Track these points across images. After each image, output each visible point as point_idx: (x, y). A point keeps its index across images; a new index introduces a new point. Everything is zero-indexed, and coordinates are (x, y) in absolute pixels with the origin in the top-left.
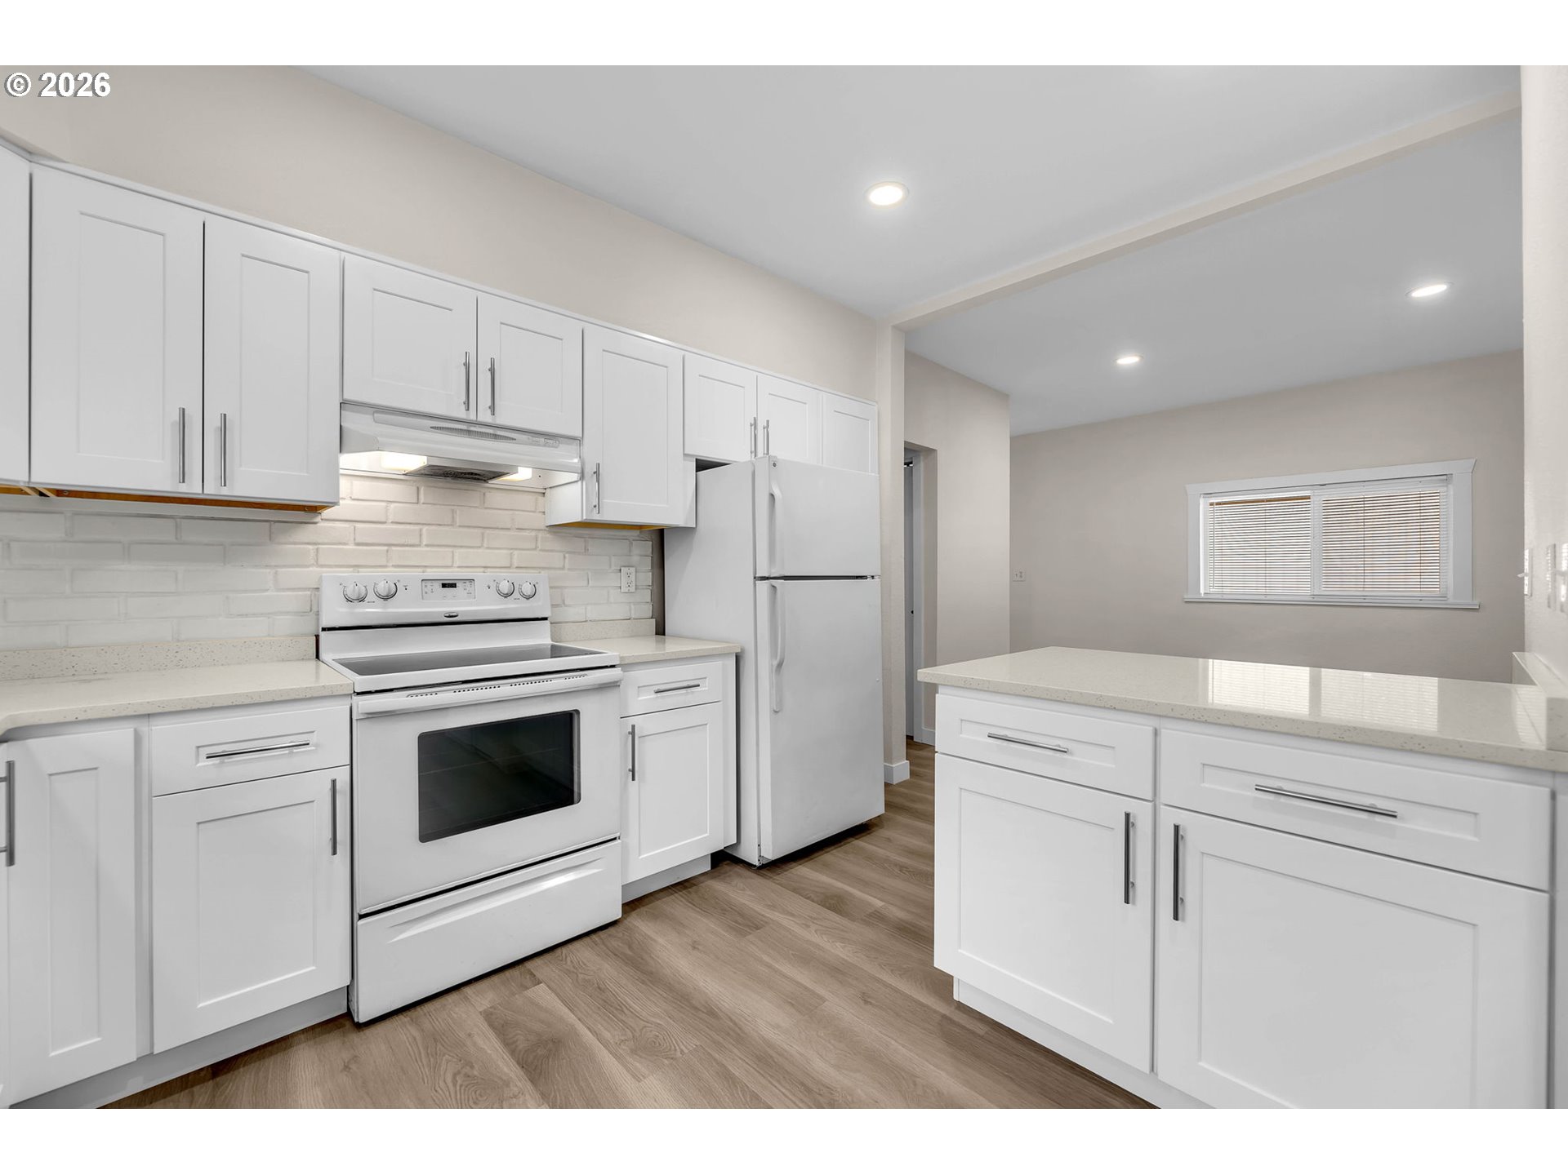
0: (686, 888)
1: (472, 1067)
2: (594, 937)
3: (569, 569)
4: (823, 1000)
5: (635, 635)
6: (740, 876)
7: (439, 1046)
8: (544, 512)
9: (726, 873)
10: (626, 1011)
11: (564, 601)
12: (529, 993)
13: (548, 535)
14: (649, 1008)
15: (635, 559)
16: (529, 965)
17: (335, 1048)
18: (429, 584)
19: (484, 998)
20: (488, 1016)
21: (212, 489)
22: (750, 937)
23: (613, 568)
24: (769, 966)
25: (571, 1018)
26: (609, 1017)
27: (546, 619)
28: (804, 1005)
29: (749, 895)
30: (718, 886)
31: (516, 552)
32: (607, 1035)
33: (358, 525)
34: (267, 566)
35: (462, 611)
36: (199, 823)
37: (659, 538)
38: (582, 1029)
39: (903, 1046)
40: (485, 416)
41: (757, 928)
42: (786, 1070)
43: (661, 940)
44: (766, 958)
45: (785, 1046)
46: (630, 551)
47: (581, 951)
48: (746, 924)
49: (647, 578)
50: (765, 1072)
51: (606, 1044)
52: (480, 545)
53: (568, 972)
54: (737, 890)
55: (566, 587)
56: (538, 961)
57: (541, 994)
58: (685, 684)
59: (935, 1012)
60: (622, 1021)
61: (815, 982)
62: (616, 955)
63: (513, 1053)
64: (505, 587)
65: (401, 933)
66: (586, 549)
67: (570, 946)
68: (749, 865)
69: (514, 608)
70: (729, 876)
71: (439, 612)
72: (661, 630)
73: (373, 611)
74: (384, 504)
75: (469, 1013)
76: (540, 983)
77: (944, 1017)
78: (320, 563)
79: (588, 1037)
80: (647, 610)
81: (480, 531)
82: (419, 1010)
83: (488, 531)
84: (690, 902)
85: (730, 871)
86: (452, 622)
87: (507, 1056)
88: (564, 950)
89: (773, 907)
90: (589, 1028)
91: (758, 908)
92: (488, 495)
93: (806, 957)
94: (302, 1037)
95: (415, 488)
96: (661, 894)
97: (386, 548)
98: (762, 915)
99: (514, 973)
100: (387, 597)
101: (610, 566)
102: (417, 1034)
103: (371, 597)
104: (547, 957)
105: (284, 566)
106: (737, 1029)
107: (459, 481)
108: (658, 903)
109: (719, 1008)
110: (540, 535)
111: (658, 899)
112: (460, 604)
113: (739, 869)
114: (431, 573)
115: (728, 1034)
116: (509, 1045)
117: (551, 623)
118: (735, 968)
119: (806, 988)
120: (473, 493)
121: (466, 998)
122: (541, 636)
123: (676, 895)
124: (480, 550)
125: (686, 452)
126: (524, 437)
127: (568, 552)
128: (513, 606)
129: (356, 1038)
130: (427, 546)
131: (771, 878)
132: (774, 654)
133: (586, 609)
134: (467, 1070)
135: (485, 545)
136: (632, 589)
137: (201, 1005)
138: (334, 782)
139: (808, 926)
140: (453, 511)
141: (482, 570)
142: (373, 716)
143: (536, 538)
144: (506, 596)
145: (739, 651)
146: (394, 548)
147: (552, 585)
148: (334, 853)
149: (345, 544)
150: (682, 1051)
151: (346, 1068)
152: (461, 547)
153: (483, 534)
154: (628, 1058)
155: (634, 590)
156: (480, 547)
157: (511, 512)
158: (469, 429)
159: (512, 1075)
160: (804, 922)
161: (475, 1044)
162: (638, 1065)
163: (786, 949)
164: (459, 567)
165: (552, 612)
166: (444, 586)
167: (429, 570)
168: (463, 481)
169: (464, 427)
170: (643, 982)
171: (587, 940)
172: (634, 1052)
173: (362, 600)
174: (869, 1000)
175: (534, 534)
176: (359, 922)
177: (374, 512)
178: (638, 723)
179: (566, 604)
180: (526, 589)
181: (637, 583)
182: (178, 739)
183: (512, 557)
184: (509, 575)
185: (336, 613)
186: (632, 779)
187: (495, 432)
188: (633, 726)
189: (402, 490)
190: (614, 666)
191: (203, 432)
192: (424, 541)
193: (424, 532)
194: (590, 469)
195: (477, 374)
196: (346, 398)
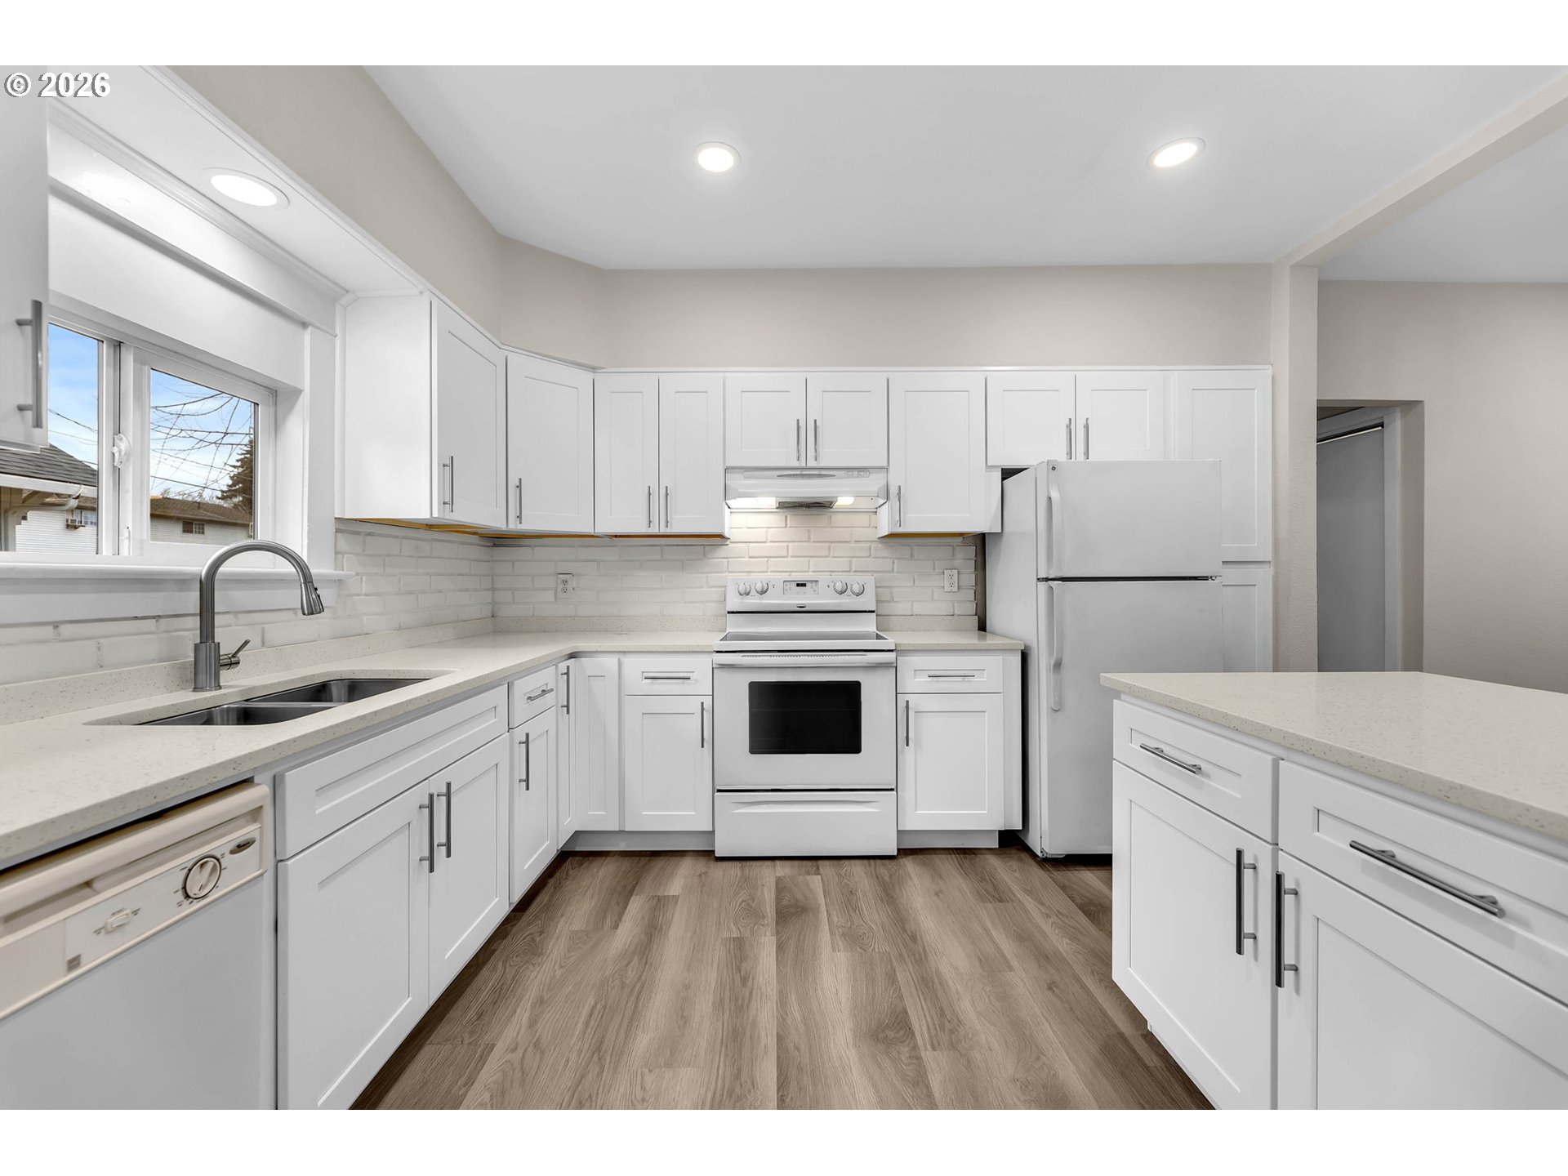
0: (965, 853)
1: (753, 902)
2: (872, 862)
3: (897, 572)
4: (1011, 969)
5: (957, 630)
6: (1020, 860)
7: (745, 885)
8: (876, 527)
9: (1010, 854)
10: (857, 911)
11: (893, 598)
12: (808, 877)
13: (880, 545)
14: (873, 915)
15: (958, 562)
16: (820, 862)
17: (701, 865)
18: (787, 583)
19: (782, 869)
20: (779, 880)
21: (663, 530)
22: (989, 905)
23: (937, 570)
24: (986, 929)
25: (822, 901)
26: (844, 911)
27: (873, 612)
28: (991, 967)
29: (1017, 878)
30: (994, 861)
31: (854, 560)
32: (835, 919)
33: (751, 545)
34: (702, 573)
35: (809, 604)
36: (643, 714)
37: (981, 544)
38: (823, 909)
39: (1054, 1031)
40: (812, 463)
41: (1001, 901)
42: (937, 996)
43: (916, 880)
44: (989, 924)
45: (950, 982)
46: (953, 555)
47: (857, 868)
48: (996, 895)
49: (970, 578)
50: (920, 988)
51: (830, 923)
52: (827, 555)
53: (839, 875)
54: (1006, 871)
55: (893, 587)
56: (826, 863)
57: (815, 882)
58: (962, 673)
59: (1115, 1026)
60: (850, 915)
61: (1016, 956)
62: (877, 877)
63: (777, 904)
64: (839, 586)
65: (738, 809)
66: (912, 556)
67: (853, 862)
68: (1033, 855)
69: (847, 602)
70: (1010, 858)
71: (794, 604)
72: (982, 627)
73: (753, 602)
74: (765, 529)
75: (768, 875)
76: (819, 874)
77: (1121, 1035)
78: (730, 570)
79: (824, 914)
80: (971, 608)
81: (828, 544)
82: (749, 863)
83: (833, 544)
84: (960, 865)
85: (1015, 854)
86: (801, 611)
87: (773, 905)
88: (847, 862)
89: (1029, 892)
90: (827, 911)
91: (1015, 888)
92: (833, 517)
93: (1024, 937)
94: (692, 854)
95: (784, 517)
96: (942, 851)
97: (766, 559)
98: (1013, 894)
99: (809, 863)
100: (763, 592)
101: (934, 569)
102: (739, 874)
103: (753, 592)
104: (834, 862)
105: (711, 573)
106: (923, 956)
107: (812, 509)
108: (934, 856)
109: (921, 938)
110: (873, 545)
111: (936, 854)
112: (808, 599)
113: (1024, 856)
114: (787, 576)
115: (914, 955)
116: (778, 899)
117: (877, 615)
118: (956, 919)
119: (1003, 956)
120: (822, 518)
121: (775, 867)
122: (869, 625)
123: (953, 856)
124: (829, 559)
125: (989, 464)
126: (841, 473)
127: (897, 559)
128: (846, 601)
129: (712, 864)
130: (792, 557)
131: (1049, 870)
132: (1051, 652)
133: (912, 605)
134: (750, 902)
135: (831, 555)
136: (955, 589)
137: (644, 813)
138: (702, 703)
139: (1048, 916)
140: (809, 531)
141: (829, 573)
142: (723, 666)
143: (871, 548)
144: (841, 593)
145: (1023, 648)
146: (772, 559)
147: (878, 585)
148: (703, 746)
149: (744, 557)
150: (874, 949)
151: (700, 875)
152: (815, 557)
153: (829, 547)
154: (838, 938)
155: (956, 590)
156: (827, 557)
157: (850, 529)
158: (803, 473)
159: (770, 915)
160: (1047, 912)
161: (762, 891)
162: (840, 943)
163: (1011, 924)
164: (814, 572)
165: (877, 606)
166: (798, 585)
167: (793, 574)
168: (815, 509)
169: (798, 472)
170: (882, 900)
171: (866, 862)
172: (844, 935)
173: (748, 594)
174: (1055, 989)
175: (868, 544)
176: (717, 794)
177: (759, 535)
178: (912, 699)
179: (892, 600)
180: (856, 588)
181: (961, 584)
182: (635, 667)
183: (851, 562)
184: (846, 578)
185: (735, 603)
186: (907, 745)
187: (821, 473)
188: (907, 702)
189: (776, 520)
190: (892, 651)
191: (659, 497)
192: (790, 554)
193: (790, 548)
194: (893, 491)
195: (807, 433)
196: (728, 464)
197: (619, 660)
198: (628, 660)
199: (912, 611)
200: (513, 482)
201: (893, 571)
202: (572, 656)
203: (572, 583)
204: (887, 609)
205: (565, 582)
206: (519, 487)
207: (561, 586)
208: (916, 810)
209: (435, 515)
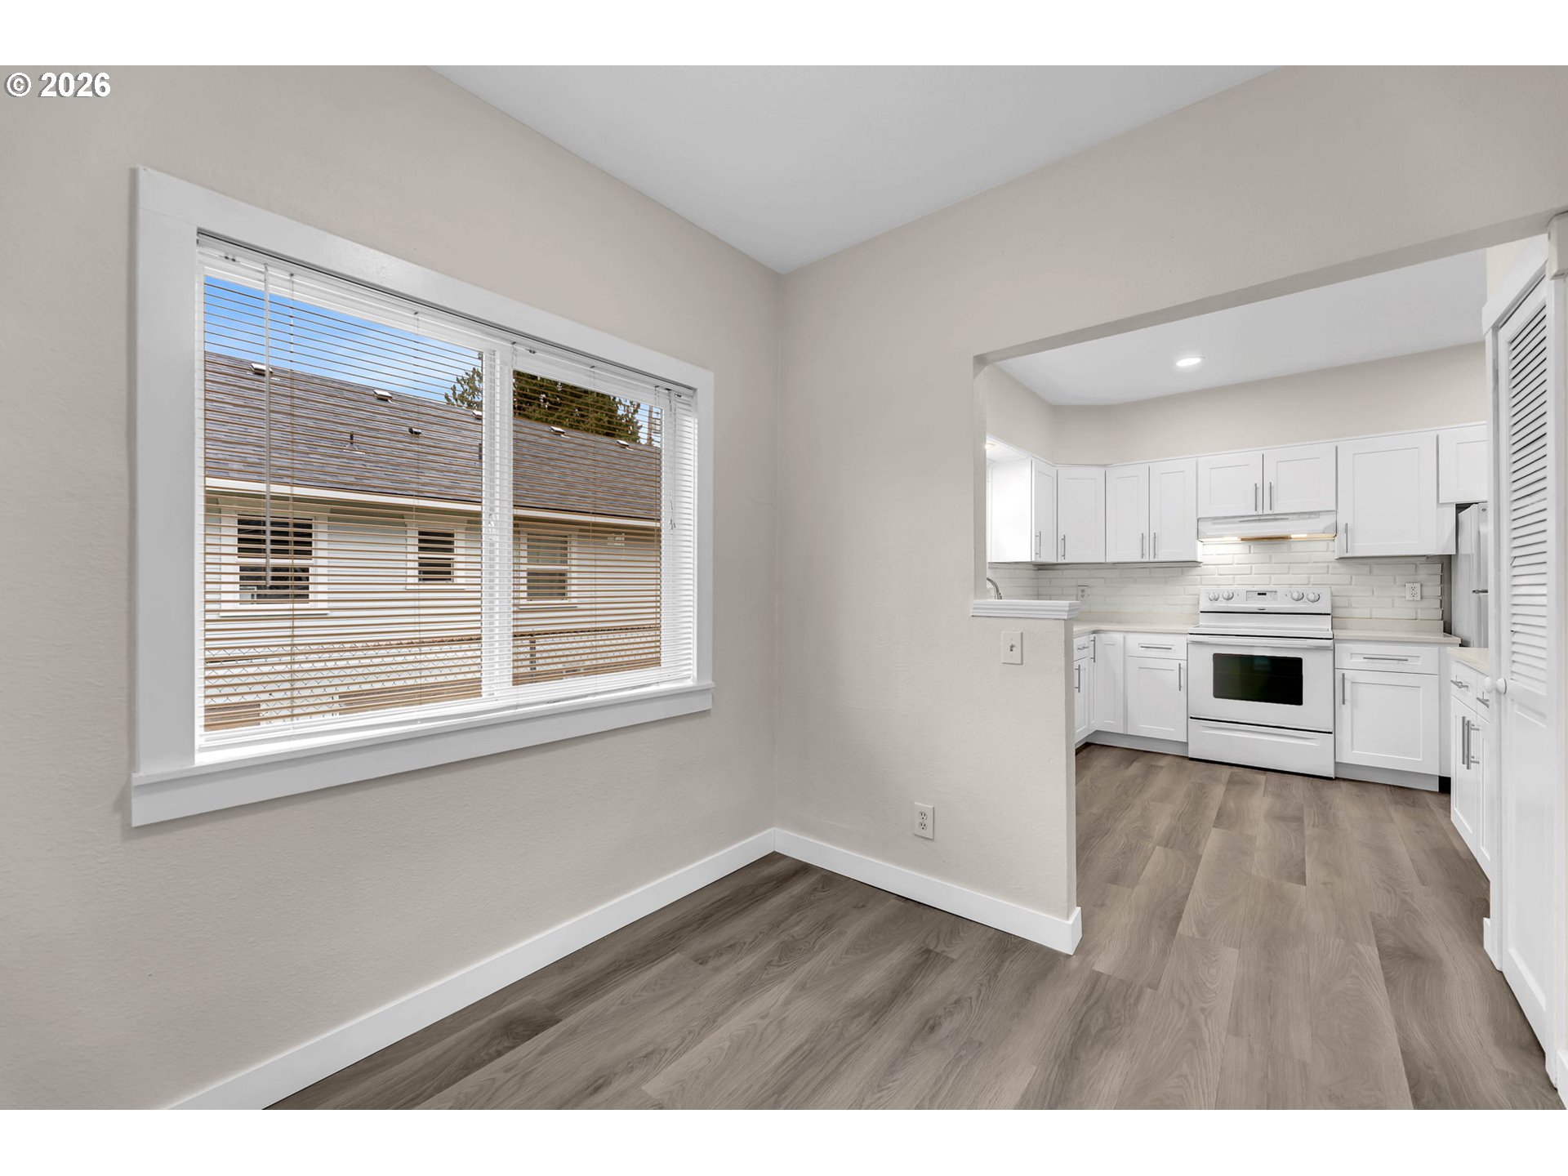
2: (1312, 778)
3: (1355, 585)
5: (1421, 630)
15: (1422, 577)
17: (1178, 763)
18: (1250, 593)
21: (1152, 560)
23: (1397, 584)
27: (1329, 614)
33: (1220, 566)
35: (1272, 608)
36: (1140, 668)
37: (1447, 564)
40: (1267, 511)
46: (1415, 571)
47: (1297, 778)
49: (1435, 591)
52: (1287, 572)
55: (1352, 596)
58: (1395, 657)
64: (1295, 595)
67: (1295, 775)
69: (1302, 607)
71: (1257, 607)
72: (1448, 628)
73: (1222, 605)
74: (1232, 555)
80: (1436, 614)
82: (1213, 764)
83: (1292, 565)
86: (1262, 612)
92: (1292, 545)
94: (1172, 755)
95: (1247, 548)
97: (1233, 576)
99: (1259, 770)
100: (1229, 599)
101: (1395, 582)
103: (1221, 599)
105: (1187, 585)
110: (1331, 565)
112: (1270, 604)
114: (1250, 588)
117: (1332, 617)
120: (1284, 546)
125: (1441, 502)
126: (1294, 517)
127: (1355, 575)
129: (1187, 762)
130: (1255, 574)
133: (1371, 611)
135: (1291, 572)
136: (1418, 599)
138: (1180, 664)
140: (1270, 556)
141: (1288, 586)
142: (1196, 643)
143: (1328, 567)
144: (1299, 600)
145: (1461, 643)
146: (1238, 576)
147: (1334, 595)
148: (1180, 690)
149: (1213, 575)
152: (1276, 574)
153: (1289, 566)
155: (1420, 600)
156: (1286, 574)
157: (1308, 552)
158: (1260, 519)
165: (1332, 611)
166: (1259, 594)
167: (1256, 586)
169: (1256, 518)
171: (1306, 777)
173: (1216, 600)
175: (1326, 564)
176: (1190, 720)
177: (1228, 559)
178: (1348, 674)
179: (1349, 606)
180: (1312, 597)
181: (1424, 594)
182: (1134, 641)
183: (1309, 578)
184: (1302, 589)
185: (1205, 605)
186: (1344, 703)
187: (1276, 517)
188: (1344, 675)
189: (1242, 548)
190: (1330, 639)
191: (1150, 540)
192: (1254, 572)
193: (1253, 568)
194: (1341, 527)
195: (1263, 492)
196: (1199, 517)
197: (1124, 637)
198: (1130, 637)
199: (1371, 614)
200: (1061, 537)
201: (1351, 584)
202: (1095, 632)
203: (1088, 591)
204: (1339, 613)
205: (1083, 591)
206: (1064, 539)
207: (1080, 593)
208: (1352, 749)
209: (1033, 560)
